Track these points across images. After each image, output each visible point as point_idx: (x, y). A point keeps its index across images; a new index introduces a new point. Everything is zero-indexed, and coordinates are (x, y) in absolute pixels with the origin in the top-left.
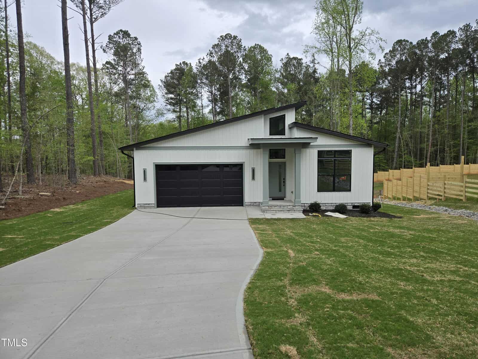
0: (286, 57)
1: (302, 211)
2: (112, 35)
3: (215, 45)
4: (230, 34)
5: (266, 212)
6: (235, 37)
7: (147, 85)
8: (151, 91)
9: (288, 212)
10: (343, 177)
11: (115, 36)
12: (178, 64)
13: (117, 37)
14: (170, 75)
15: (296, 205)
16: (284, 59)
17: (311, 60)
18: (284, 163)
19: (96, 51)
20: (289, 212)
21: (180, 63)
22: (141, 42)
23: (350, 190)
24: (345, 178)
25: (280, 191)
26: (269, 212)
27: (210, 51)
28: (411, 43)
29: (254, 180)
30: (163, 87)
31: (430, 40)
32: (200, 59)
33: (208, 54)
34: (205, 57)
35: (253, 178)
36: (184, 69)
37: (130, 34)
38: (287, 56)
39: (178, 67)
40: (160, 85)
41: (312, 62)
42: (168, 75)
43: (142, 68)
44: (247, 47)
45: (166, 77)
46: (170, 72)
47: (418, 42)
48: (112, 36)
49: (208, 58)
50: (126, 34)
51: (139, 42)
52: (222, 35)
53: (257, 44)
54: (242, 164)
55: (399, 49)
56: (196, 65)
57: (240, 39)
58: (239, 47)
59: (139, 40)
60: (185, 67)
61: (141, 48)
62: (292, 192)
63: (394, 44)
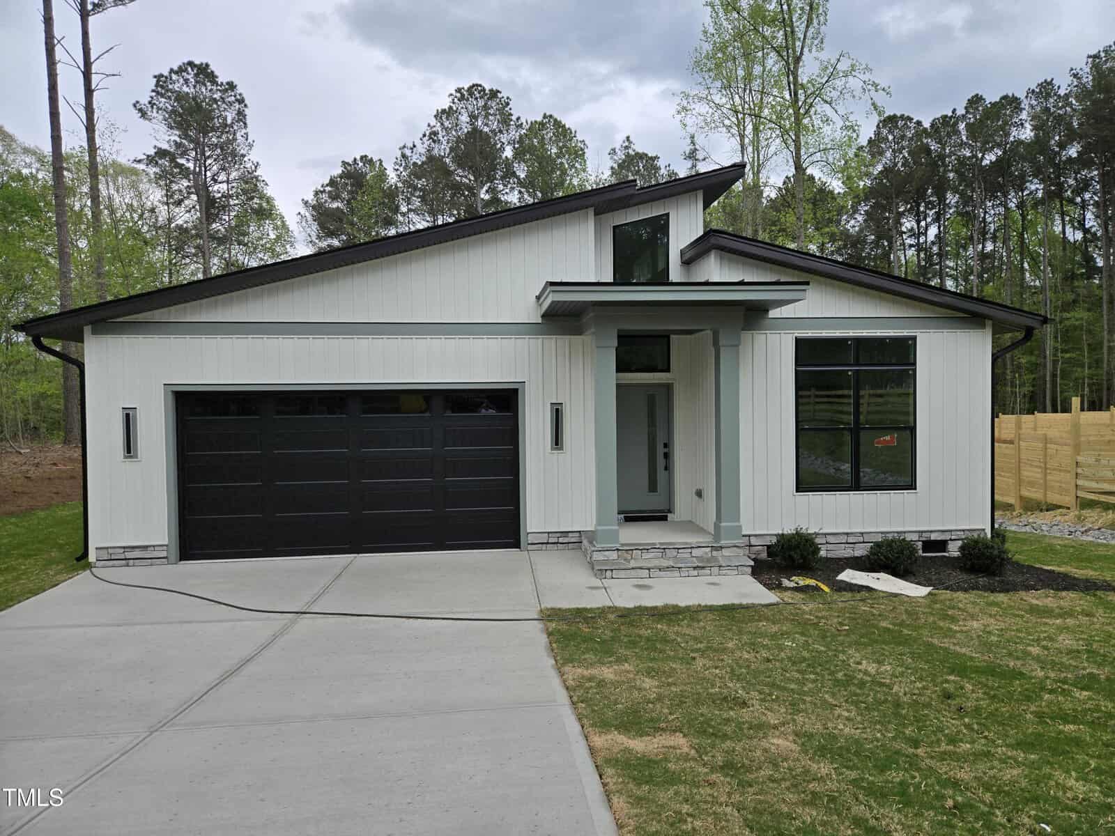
0: (624, 145)
1: (749, 570)
2: (166, 73)
3: (444, 111)
4: (480, 86)
5: (609, 573)
6: (494, 94)
7: (265, 212)
8: (276, 228)
9: (695, 573)
10: (888, 438)
11: (174, 77)
12: (350, 161)
13: (181, 81)
14: (328, 189)
15: (723, 543)
16: (617, 150)
17: (687, 152)
18: (668, 388)
19: (95, 93)
20: (702, 572)
21: (355, 159)
22: (244, 96)
23: (912, 486)
24: (892, 438)
25: (653, 487)
26: (622, 574)
27: (429, 125)
28: (919, 123)
29: (561, 449)
30: (309, 219)
31: (963, 116)
32: (404, 147)
33: (424, 135)
34: (418, 143)
35: (557, 441)
36: (363, 175)
37: (216, 73)
38: (627, 144)
39: (349, 168)
40: (302, 213)
41: (690, 158)
42: (322, 189)
43: (253, 167)
44: (523, 120)
45: (317, 193)
46: (327, 181)
47: (934, 121)
48: (166, 78)
49: (425, 146)
50: (204, 73)
51: (240, 95)
52: (461, 86)
53: (547, 114)
54: (516, 391)
55: (890, 137)
56: (396, 163)
57: (508, 98)
58: (506, 119)
59: (240, 90)
60: (367, 169)
61: (247, 111)
62: (699, 494)
63: (878, 125)
